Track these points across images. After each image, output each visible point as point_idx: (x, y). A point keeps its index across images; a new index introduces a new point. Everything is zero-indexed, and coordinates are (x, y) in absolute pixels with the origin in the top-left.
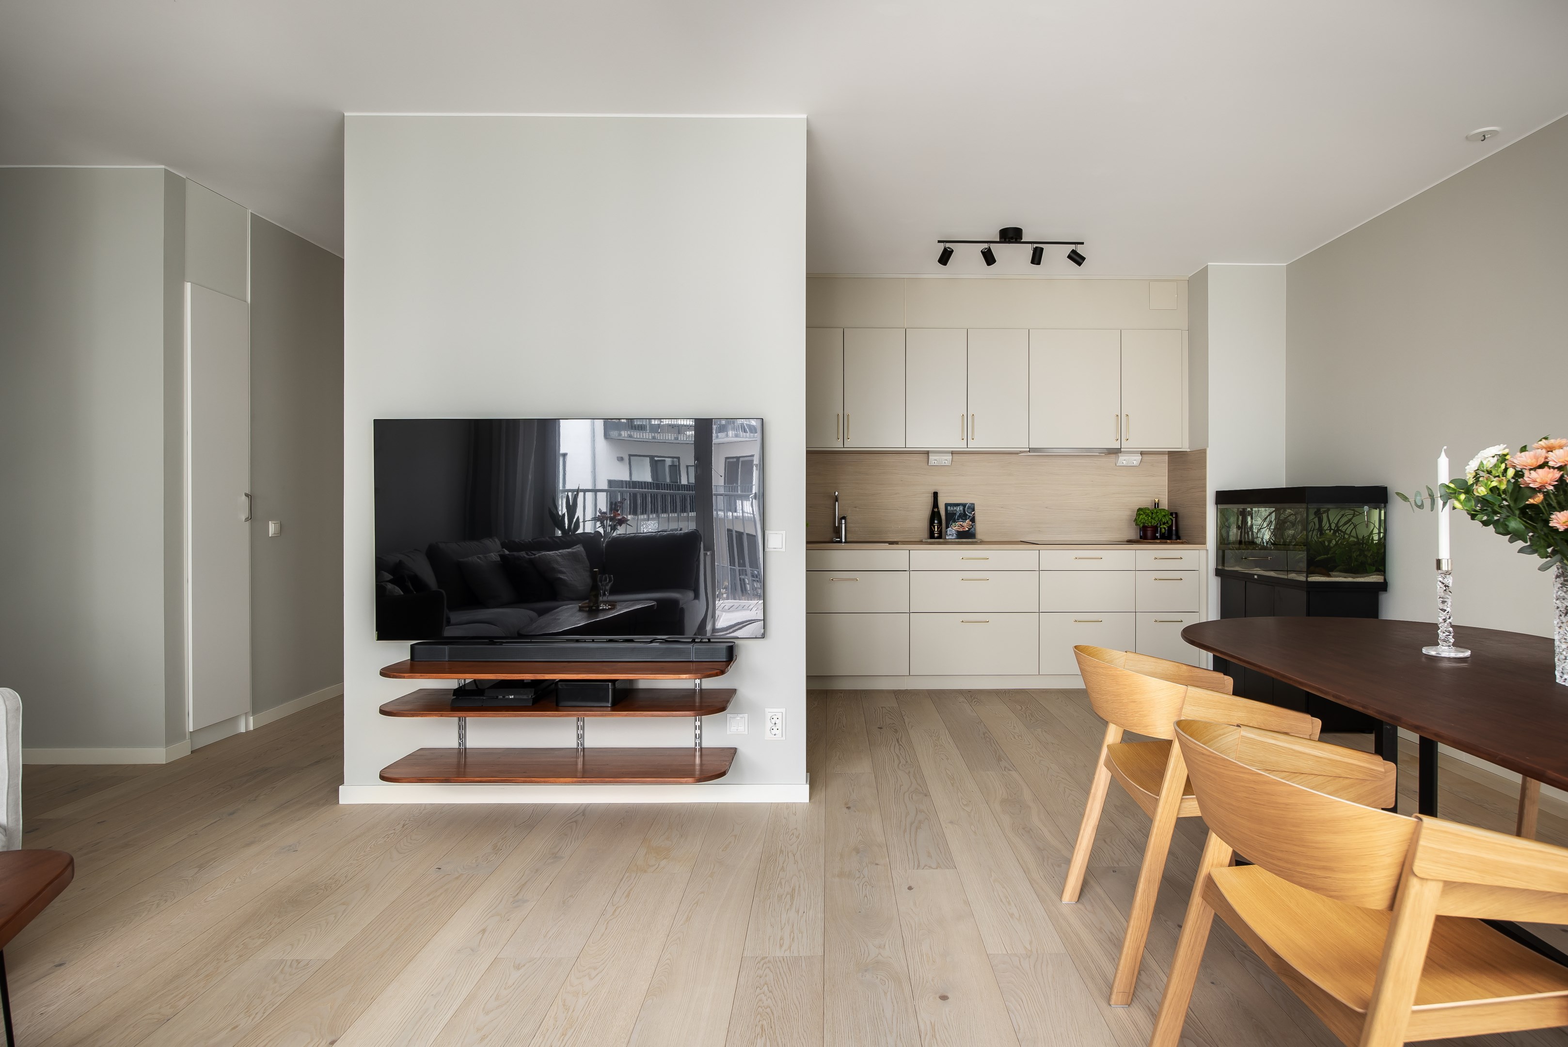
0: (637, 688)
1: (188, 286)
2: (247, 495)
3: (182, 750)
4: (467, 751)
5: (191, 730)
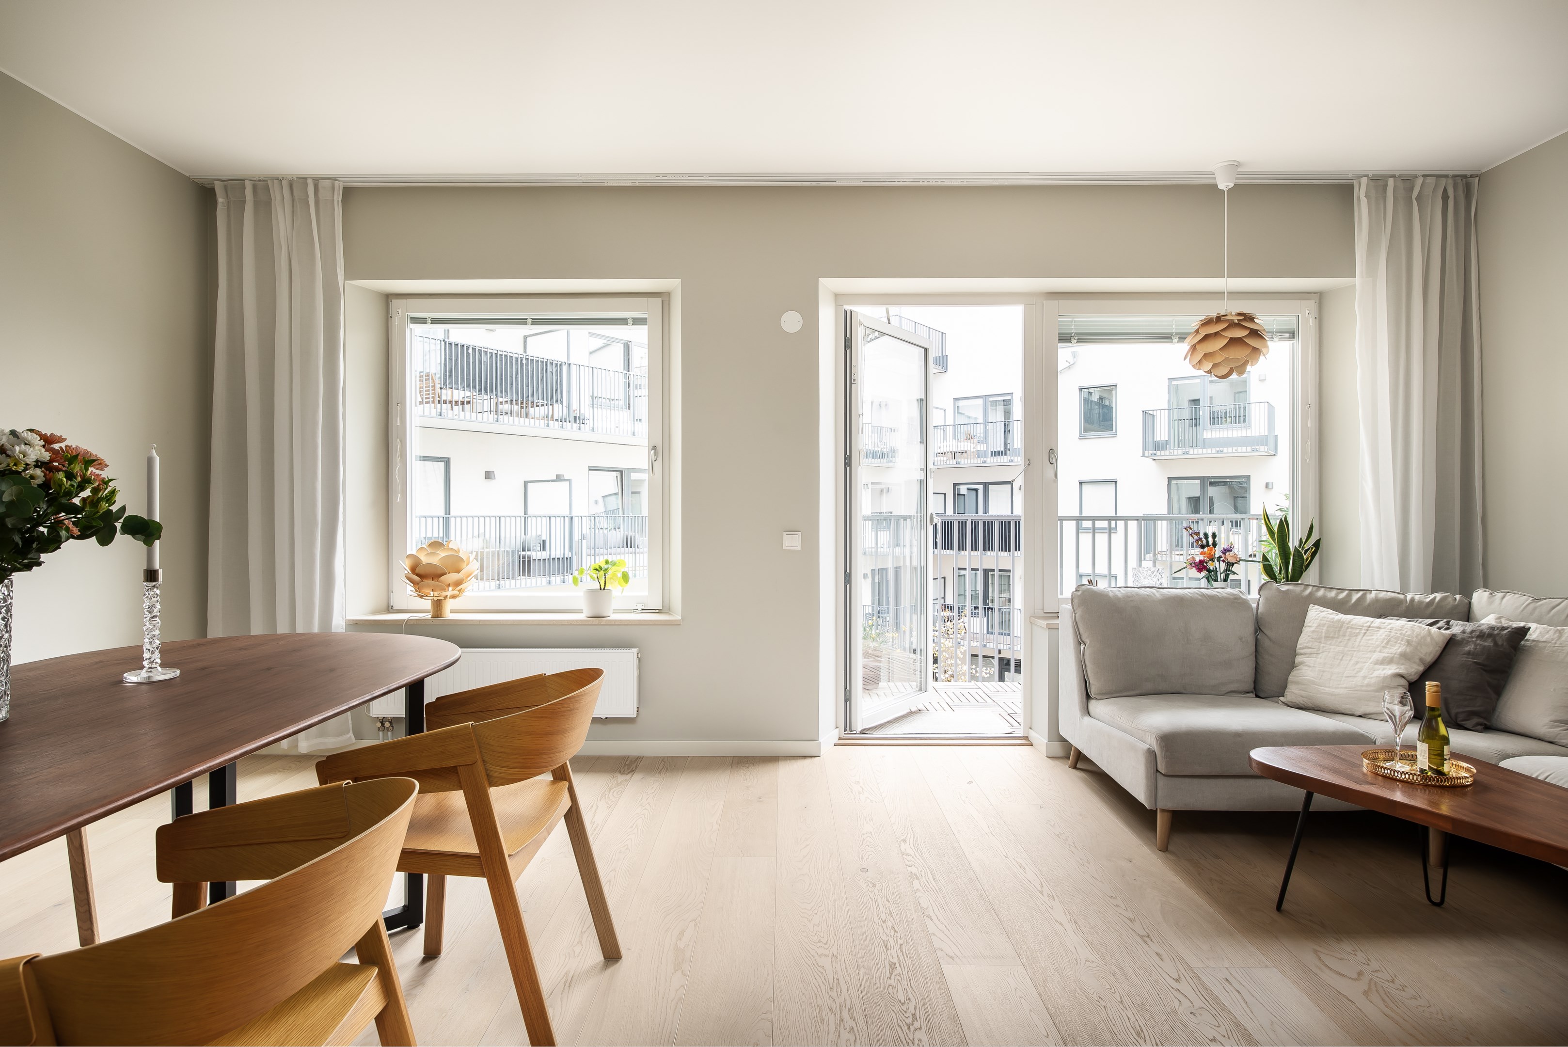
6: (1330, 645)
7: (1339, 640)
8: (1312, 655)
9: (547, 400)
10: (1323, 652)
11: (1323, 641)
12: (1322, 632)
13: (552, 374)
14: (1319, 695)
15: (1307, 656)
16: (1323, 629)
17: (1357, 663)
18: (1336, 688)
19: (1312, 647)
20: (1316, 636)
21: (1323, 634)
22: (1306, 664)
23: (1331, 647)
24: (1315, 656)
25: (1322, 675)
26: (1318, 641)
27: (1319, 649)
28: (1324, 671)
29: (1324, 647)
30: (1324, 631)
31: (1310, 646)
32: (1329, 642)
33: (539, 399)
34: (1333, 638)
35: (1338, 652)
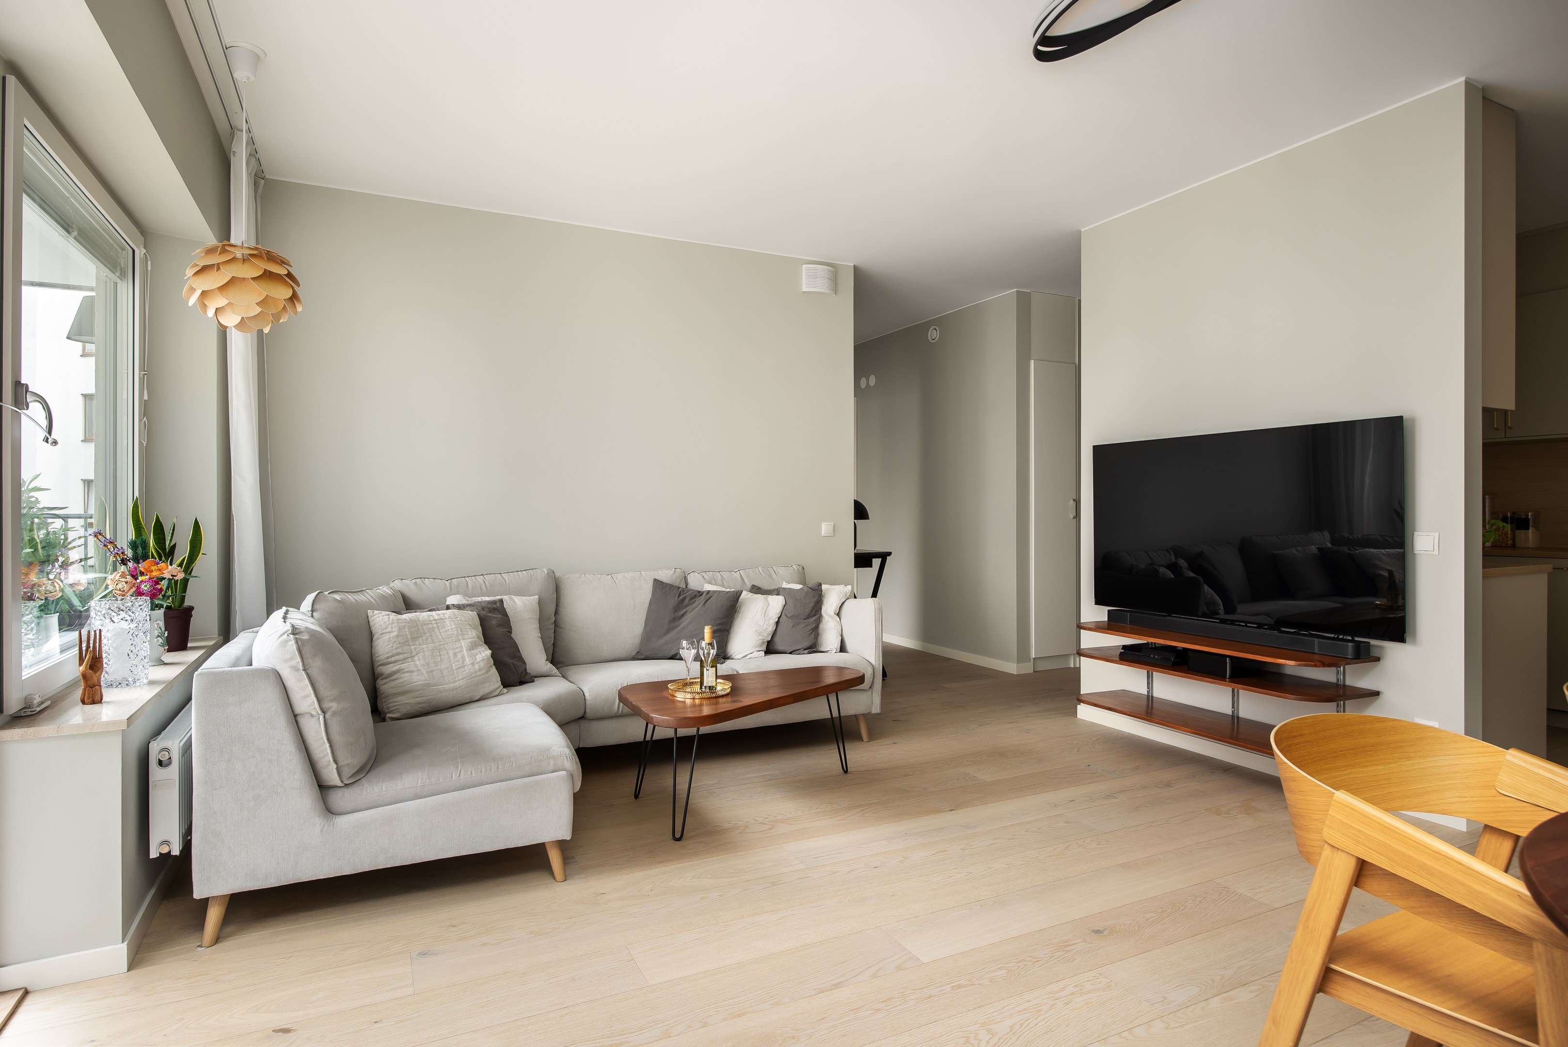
0: (1282, 672)
1: (1032, 362)
2: (1074, 500)
3: (1027, 668)
4: (1154, 699)
5: (1034, 657)
6: (420, 644)
7: (424, 638)
8: (406, 660)
10: (417, 654)
11: (411, 643)
12: (406, 634)
14: (440, 695)
15: (399, 663)
16: (406, 632)
17: (455, 654)
18: (454, 682)
19: (404, 652)
20: (403, 640)
21: (409, 636)
22: (405, 670)
23: (422, 646)
24: (410, 660)
25: (433, 675)
26: (407, 644)
27: (411, 652)
28: (432, 671)
29: (415, 649)
30: (407, 633)
31: (401, 652)
32: (417, 643)
34: (418, 637)
35: (433, 649)
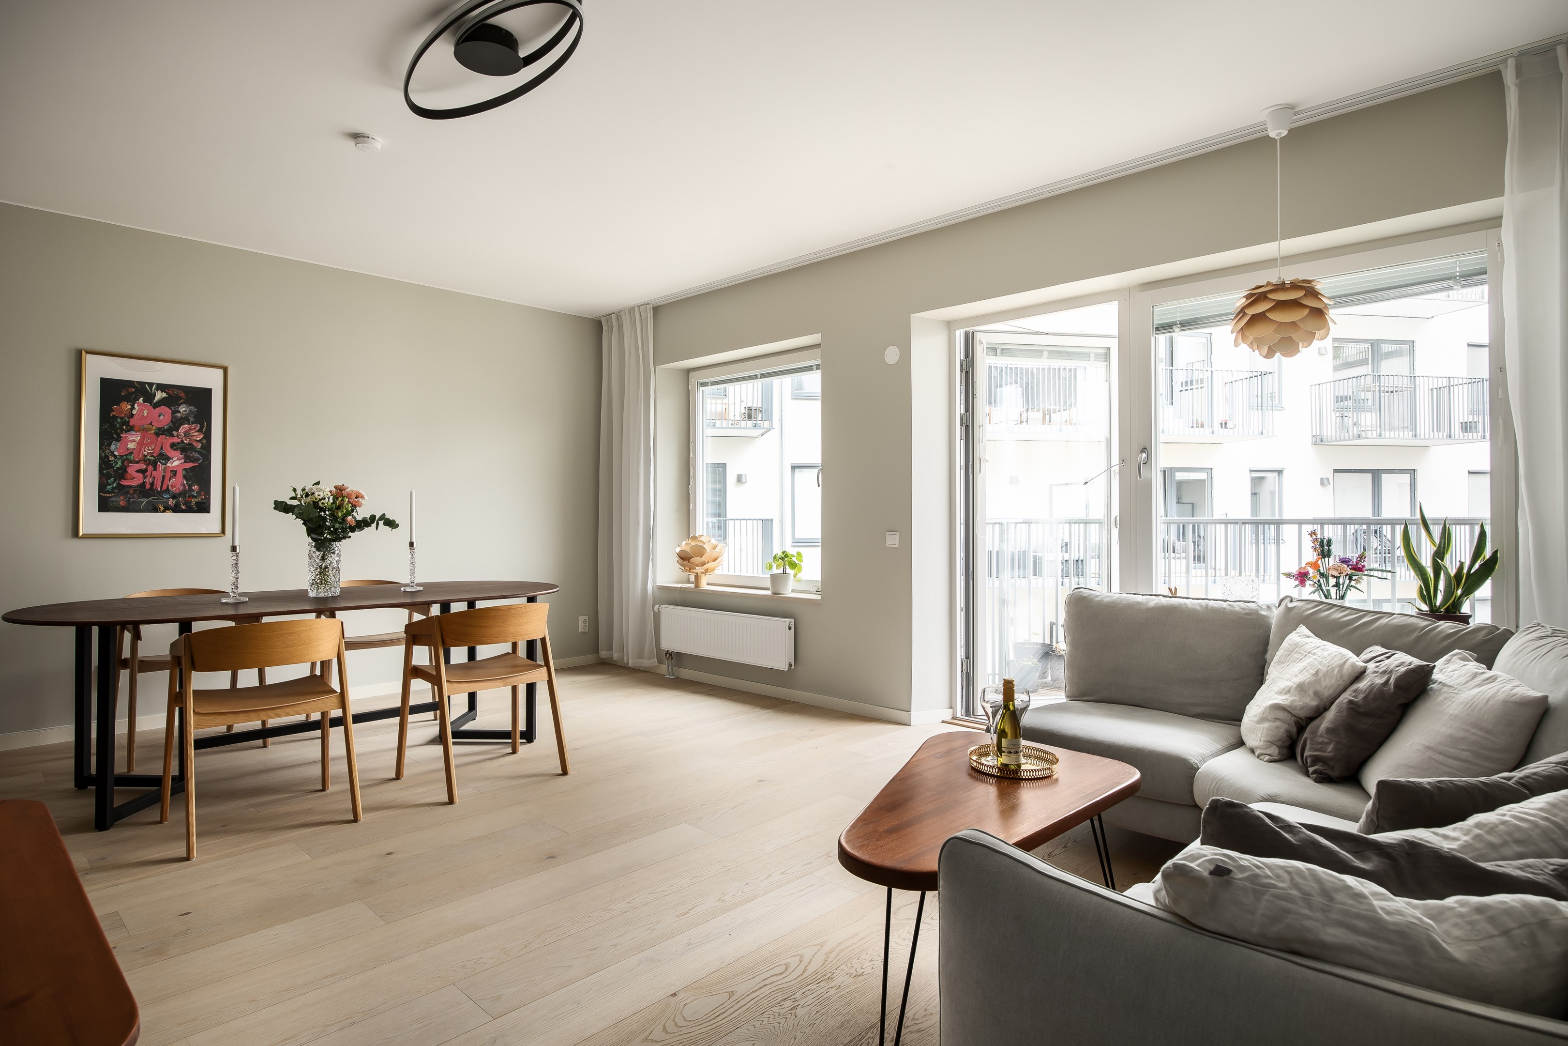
9: (1060, 405)
13: (1066, 380)
33: (1050, 405)
